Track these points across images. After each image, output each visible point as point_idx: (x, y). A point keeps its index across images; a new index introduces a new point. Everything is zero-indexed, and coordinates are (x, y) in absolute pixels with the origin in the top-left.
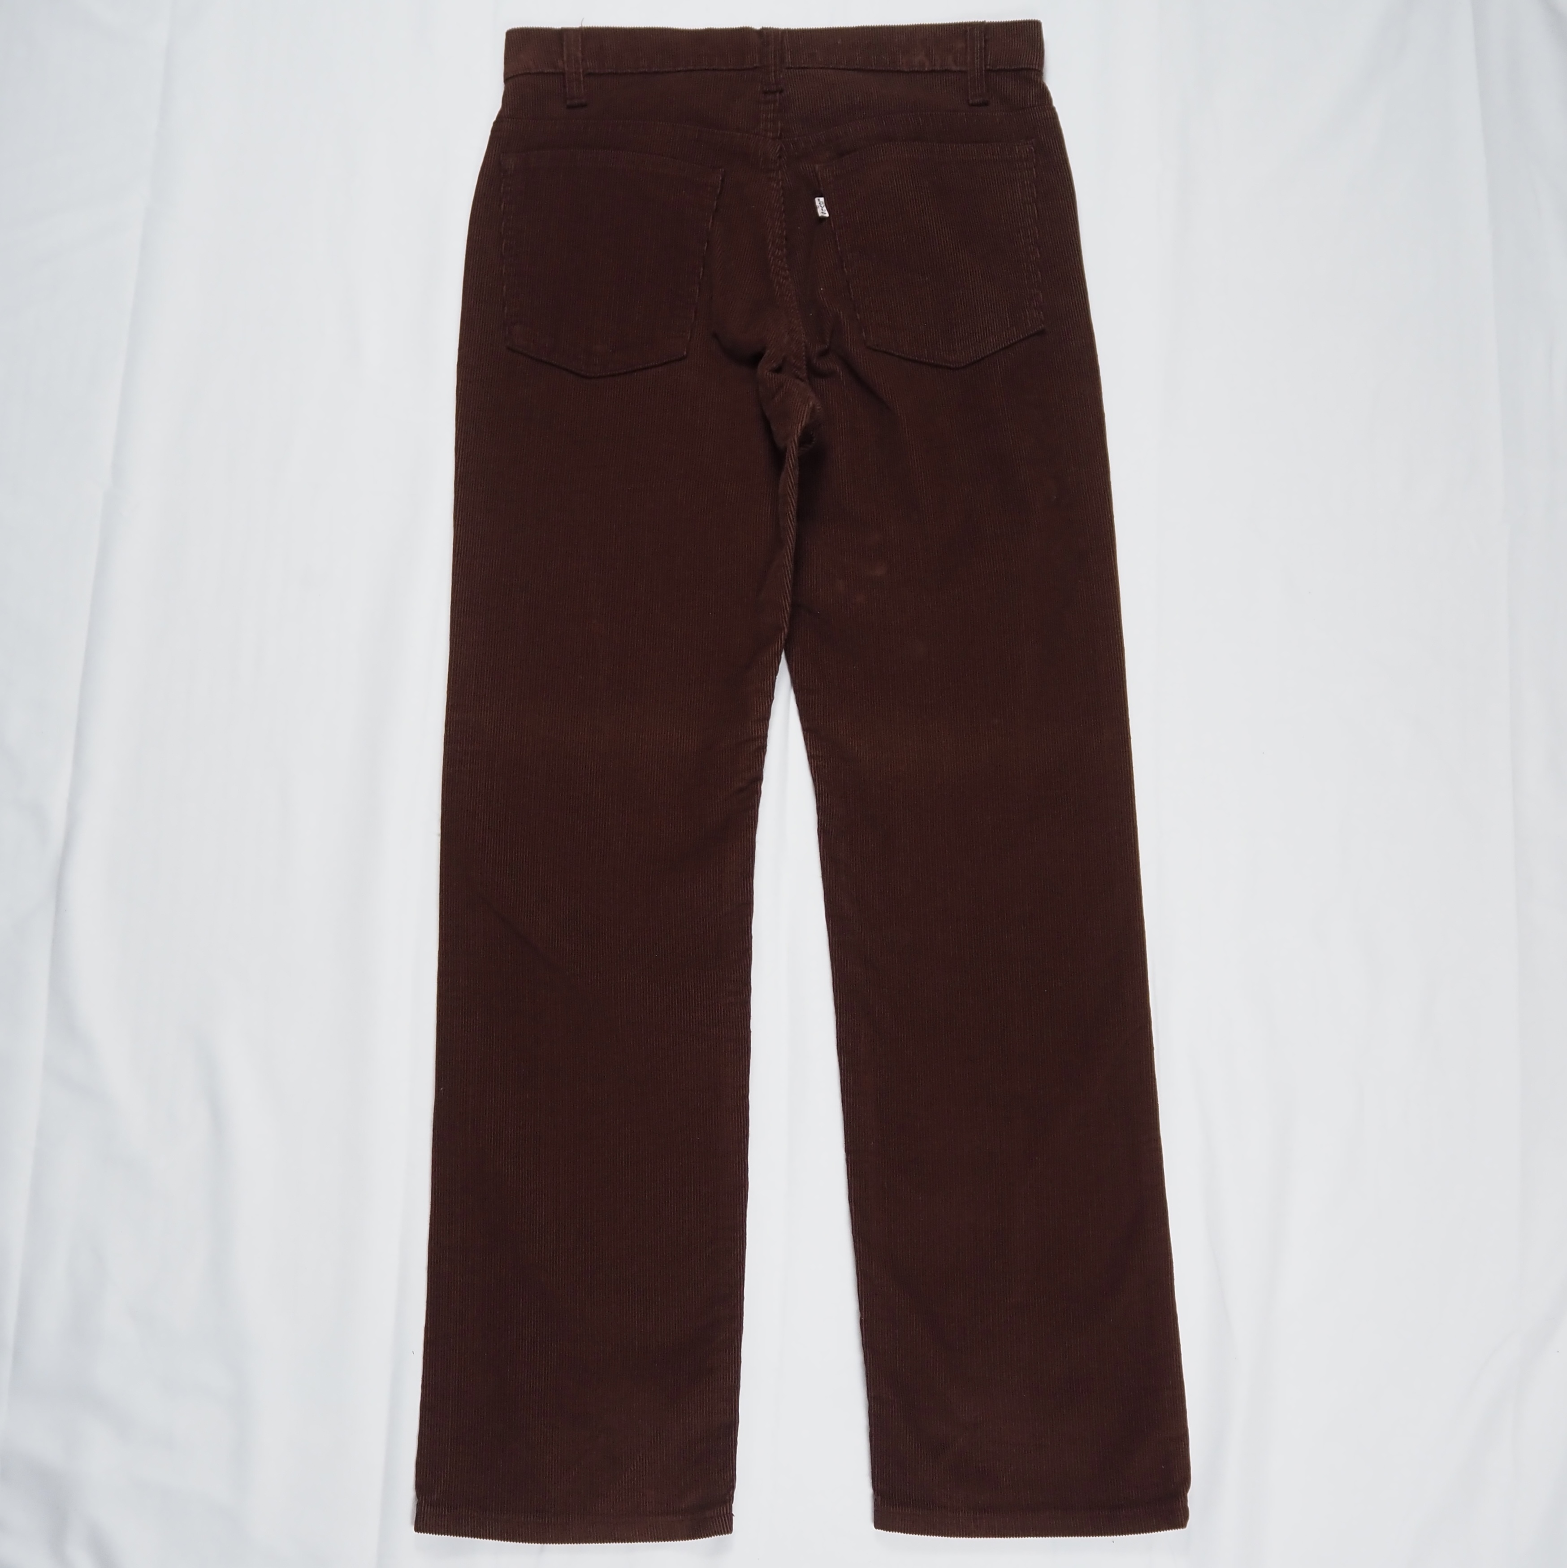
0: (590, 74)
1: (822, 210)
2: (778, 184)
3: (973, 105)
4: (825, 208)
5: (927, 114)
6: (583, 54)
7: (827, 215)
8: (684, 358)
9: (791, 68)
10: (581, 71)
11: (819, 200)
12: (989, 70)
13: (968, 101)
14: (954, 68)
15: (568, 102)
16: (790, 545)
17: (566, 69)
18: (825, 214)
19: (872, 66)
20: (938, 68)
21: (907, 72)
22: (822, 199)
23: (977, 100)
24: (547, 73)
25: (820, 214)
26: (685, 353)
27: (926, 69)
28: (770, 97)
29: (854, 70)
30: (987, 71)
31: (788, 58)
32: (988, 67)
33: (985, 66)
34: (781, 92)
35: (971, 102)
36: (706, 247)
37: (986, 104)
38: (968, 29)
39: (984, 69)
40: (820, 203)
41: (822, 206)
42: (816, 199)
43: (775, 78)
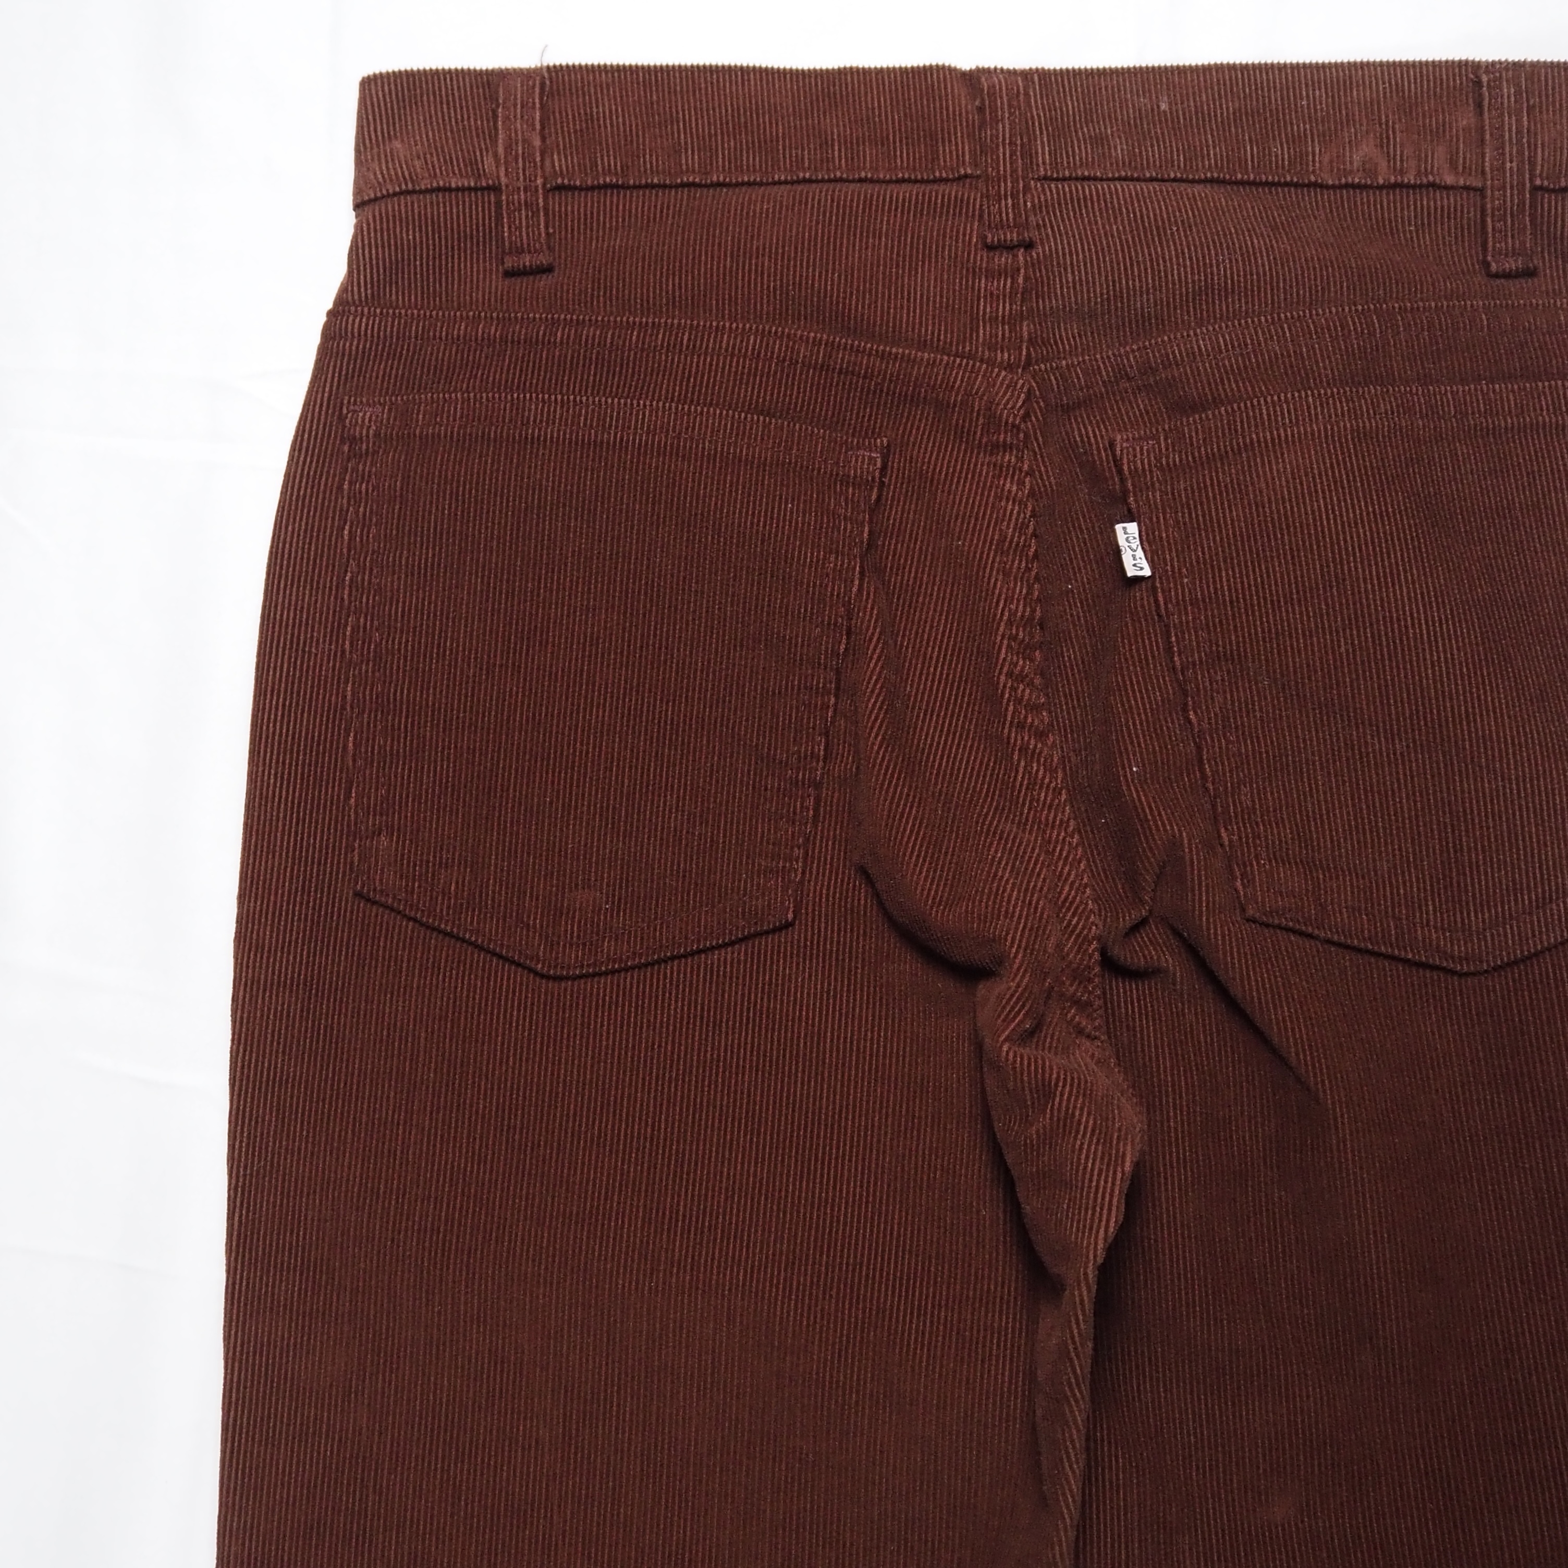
0: (559, 188)
1: (1134, 557)
2: (1021, 483)
3: (1497, 276)
4: (1140, 553)
5: (1394, 307)
6: (543, 139)
7: (1147, 572)
8: (788, 925)
9: (1052, 179)
10: (539, 181)
11: (1124, 528)
12: (1541, 188)
13: (1486, 265)
14: (1449, 180)
15: (509, 263)
16: (1068, 1520)
17: (504, 180)
18: (1142, 569)
19: (1247, 173)
20: (1410, 178)
21: (1333, 187)
22: (1133, 527)
23: (1511, 264)
24: (458, 189)
25: (1131, 572)
26: (790, 916)
27: (1381, 181)
28: (1002, 260)
29: (1205, 181)
30: (1535, 189)
31: (1043, 151)
32: (1538, 182)
33: (1531, 180)
34: (1029, 246)
35: (1494, 267)
36: (843, 647)
37: (1530, 273)
38: (1485, 79)
39: (1528, 185)
40: (1127, 540)
41: (1134, 546)
42: (1119, 528)
43: (1013, 209)
